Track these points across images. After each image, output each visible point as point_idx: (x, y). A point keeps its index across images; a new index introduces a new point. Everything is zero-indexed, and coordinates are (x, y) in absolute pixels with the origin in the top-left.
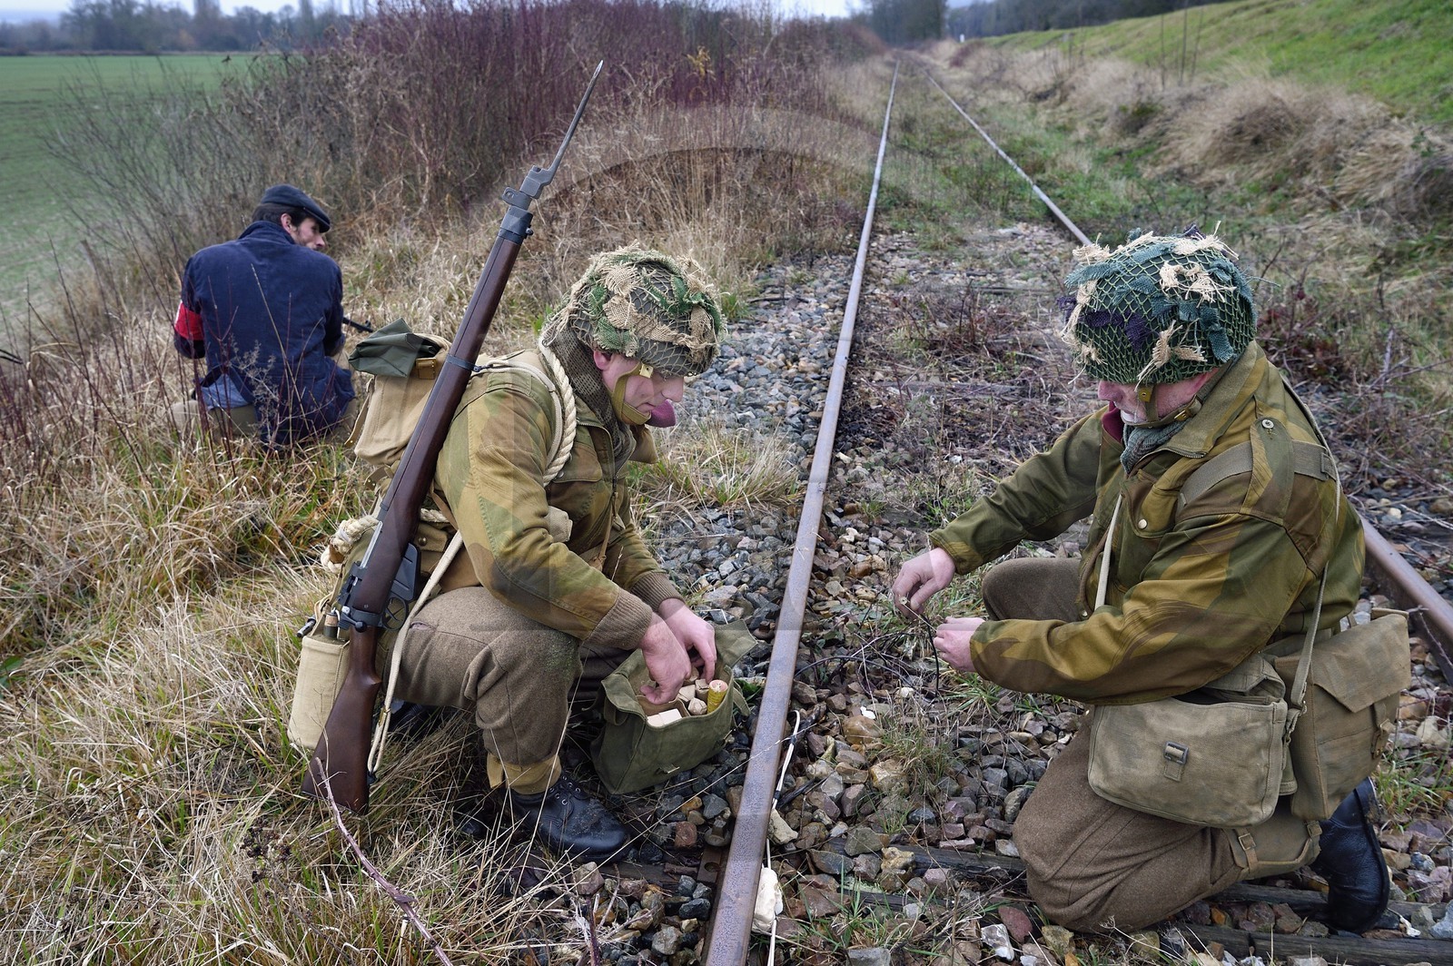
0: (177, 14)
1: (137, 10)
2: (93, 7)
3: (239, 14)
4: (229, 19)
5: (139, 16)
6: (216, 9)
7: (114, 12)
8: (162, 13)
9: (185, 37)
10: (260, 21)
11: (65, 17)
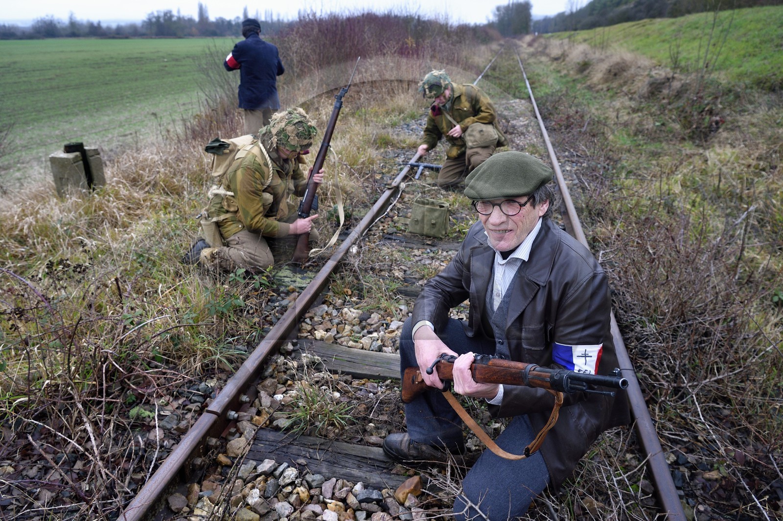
0: (190, 20)
1: (174, 19)
2: (155, 17)
3: (217, 20)
4: (213, 23)
5: (175, 21)
6: (207, 18)
7: (165, 20)
8: (184, 20)
9: (194, 30)
10: (226, 23)
11: (144, 22)
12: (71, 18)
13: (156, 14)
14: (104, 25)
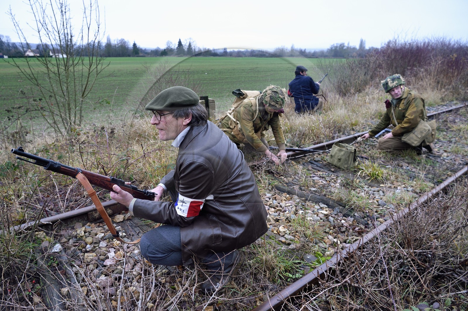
0: (354, 49)
2: (335, 47)
4: (367, 50)
5: (345, 49)
6: (364, 47)
7: (340, 48)
9: (355, 54)
11: (328, 49)
12: (292, 48)
13: (335, 45)
14: (307, 51)
